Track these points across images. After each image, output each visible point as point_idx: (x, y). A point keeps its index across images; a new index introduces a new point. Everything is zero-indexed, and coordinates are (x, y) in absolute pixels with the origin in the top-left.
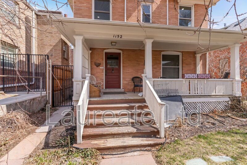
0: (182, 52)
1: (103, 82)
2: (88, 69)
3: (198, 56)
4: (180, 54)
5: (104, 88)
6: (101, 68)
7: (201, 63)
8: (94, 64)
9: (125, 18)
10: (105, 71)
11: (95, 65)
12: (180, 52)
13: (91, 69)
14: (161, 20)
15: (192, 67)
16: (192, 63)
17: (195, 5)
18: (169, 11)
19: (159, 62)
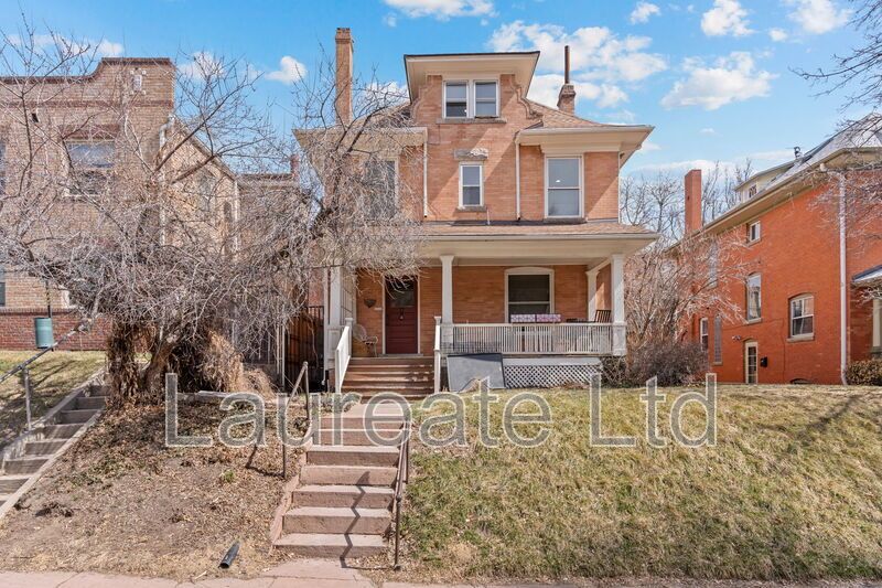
0: (554, 267)
1: (380, 338)
2: (352, 312)
3: (592, 275)
4: (550, 272)
5: (384, 352)
6: (376, 309)
7: (603, 292)
8: (364, 303)
9: (425, 200)
10: (387, 316)
11: (366, 302)
12: (549, 267)
13: (358, 312)
14: (504, 198)
15: (579, 301)
16: (579, 292)
17: (586, 154)
18: (521, 176)
19: (498, 293)
